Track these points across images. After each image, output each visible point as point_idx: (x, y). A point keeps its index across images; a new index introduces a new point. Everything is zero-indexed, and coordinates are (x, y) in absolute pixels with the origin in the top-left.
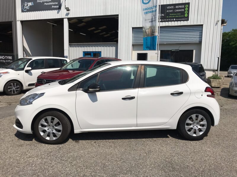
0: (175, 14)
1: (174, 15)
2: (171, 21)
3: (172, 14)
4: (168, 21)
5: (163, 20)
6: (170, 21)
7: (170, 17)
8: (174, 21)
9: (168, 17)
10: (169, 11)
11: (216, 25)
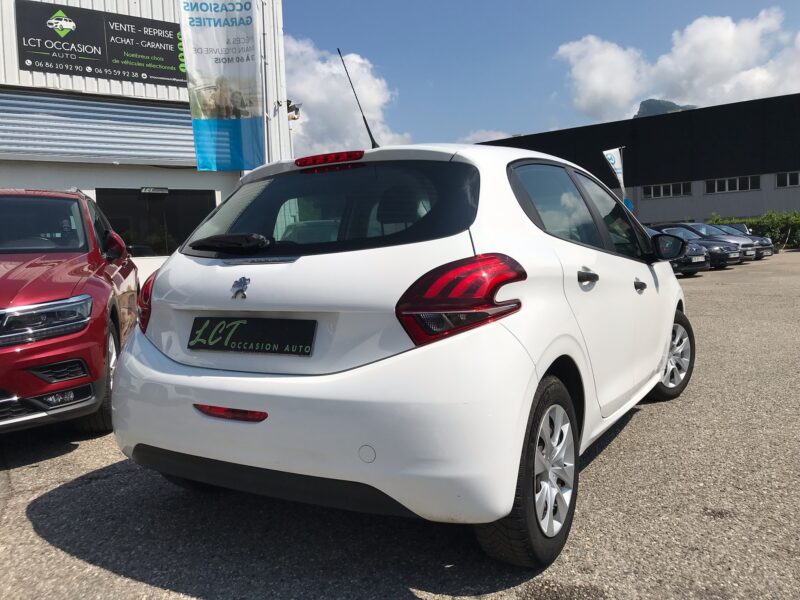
0: (143, 57)
1: (141, 60)
2: (133, 80)
3: (133, 55)
4: (121, 78)
5: (100, 71)
6: (127, 79)
7: (126, 62)
8: (145, 82)
9: (117, 61)
10: (119, 40)
11: (274, 116)
